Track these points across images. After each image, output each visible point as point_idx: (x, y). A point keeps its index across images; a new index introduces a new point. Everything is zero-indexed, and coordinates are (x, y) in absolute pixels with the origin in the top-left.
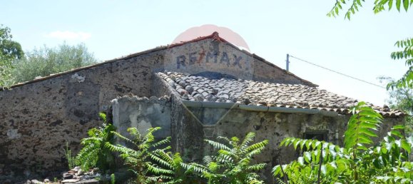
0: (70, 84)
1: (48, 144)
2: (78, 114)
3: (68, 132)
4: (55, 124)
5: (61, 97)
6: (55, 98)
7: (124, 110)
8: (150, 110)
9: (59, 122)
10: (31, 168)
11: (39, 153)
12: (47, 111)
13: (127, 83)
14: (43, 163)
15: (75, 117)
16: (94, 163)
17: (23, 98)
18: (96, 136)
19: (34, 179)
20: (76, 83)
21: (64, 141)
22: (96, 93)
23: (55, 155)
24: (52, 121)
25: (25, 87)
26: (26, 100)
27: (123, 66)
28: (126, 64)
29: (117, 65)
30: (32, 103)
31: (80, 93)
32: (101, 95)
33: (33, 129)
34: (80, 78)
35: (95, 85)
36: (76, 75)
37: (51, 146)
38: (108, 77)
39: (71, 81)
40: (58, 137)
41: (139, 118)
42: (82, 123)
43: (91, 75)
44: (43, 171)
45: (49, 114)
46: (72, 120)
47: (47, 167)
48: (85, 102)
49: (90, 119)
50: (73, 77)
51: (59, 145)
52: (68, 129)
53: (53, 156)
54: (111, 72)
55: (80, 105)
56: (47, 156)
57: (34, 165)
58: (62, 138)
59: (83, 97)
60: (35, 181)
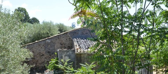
0: (46, 43)
1: (40, 62)
2: (49, 52)
3: (46, 58)
4: (42, 56)
5: (43, 47)
6: (42, 48)
7: (61, 54)
8: (68, 53)
9: (43, 55)
10: (35, 69)
11: (38, 65)
12: (39, 52)
13: (64, 42)
14: (39, 68)
15: (48, 53)
16: (53, 69)
17: (32, 48)
18: (53, 61)
19: (37, 72)
20: (48, 43)
21: (45, 61)
22: (54, 46)
23: (42, 65)
24: (41, 55)
25: (33, 44)
26: (33, 49)
27: (63, 37)
28: (64, 36)
29: (61, 36)
30: (35, 49)
31: (49, 46)
32: (56, 46)
33: (36, 57)
34: (49, 41)
35: (54, 43)
36: (48, 40)
37: (41, 62)
38: (58, 40)
39: (46, 42)
40: (43, 60)
41: (65, 56)
42: (50, 55)
43: (52, 40)
44: (39, 70)
45: (40, 53)
46: (47, 54)
47: (40, 69)
48: (51, 49)
49: (53, 54)
50: (47, 41)
51: (43, 62)
52: (46, 57)
53: (41, 65)
54: (59, 39)
55: (49, 49)
56: (40, 65)
57: (36, 68)
58: (44, 60)
59: (50, 47)
60: (37, 73)
